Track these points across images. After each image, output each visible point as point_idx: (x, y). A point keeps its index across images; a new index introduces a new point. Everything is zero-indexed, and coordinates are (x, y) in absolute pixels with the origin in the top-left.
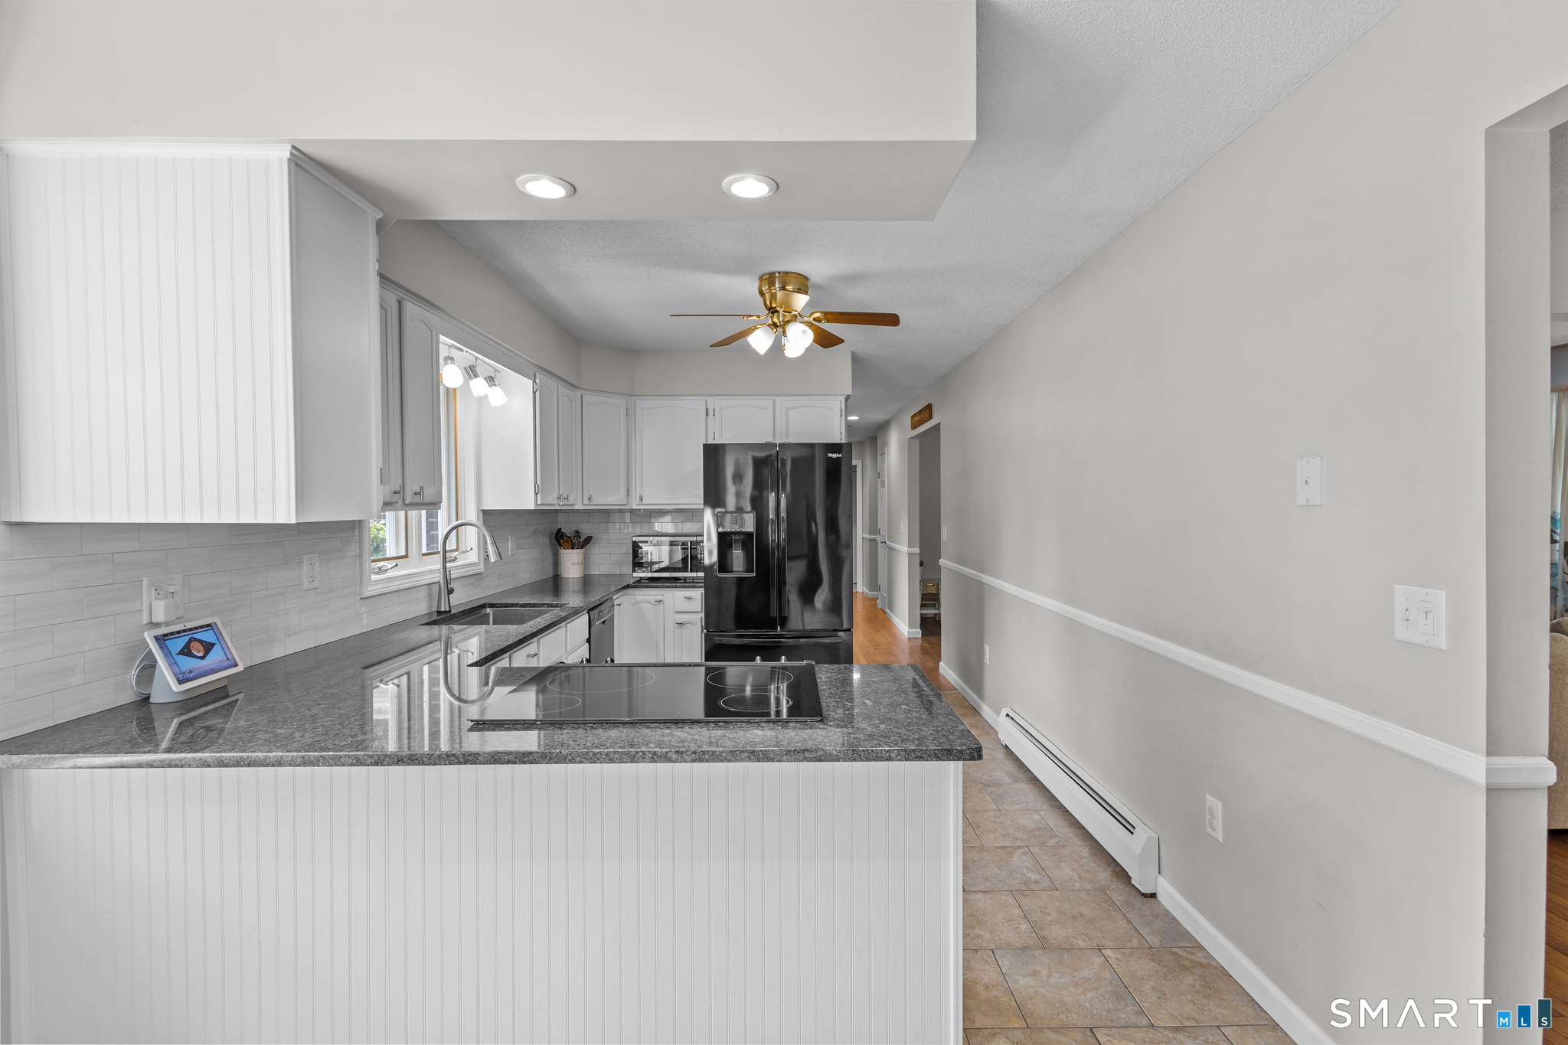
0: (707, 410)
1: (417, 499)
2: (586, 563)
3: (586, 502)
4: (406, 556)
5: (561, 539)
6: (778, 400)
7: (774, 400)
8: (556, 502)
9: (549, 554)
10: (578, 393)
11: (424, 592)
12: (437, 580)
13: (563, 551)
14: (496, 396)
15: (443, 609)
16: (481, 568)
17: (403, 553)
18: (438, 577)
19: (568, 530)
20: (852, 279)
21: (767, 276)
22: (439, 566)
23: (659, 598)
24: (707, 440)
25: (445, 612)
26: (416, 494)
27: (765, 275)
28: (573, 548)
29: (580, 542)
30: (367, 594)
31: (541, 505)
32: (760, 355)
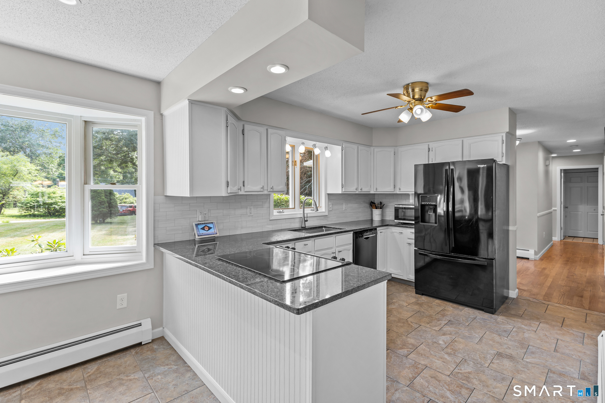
0: (429, 149)
1: (272, 190)
2: (383, 215)
3: (375, 190)
4: (294, 208)
5: (373, 205)
6: (465, 140)
7: (463, 140)
8: (355, 191)
9: (369, 210)
10: (372, 148)
11: (298, 220)
12: (302, 217)
13: (373, 210)
14: (328, 154)
16: (327, 214)
17: (293, 207)
18: (302, 216)
19: (377, 201)
20: (450, 75)
21: (406, 86)
22: (302, 212)
23: (401, 231)
24: (429, 162)
25: (303, 227)
26: (272, 188)
27: (405, 86)
28: (376, 208)
29: (381, 206)
30: (271, 219)
31: (344, 192)
32: (407, 123)
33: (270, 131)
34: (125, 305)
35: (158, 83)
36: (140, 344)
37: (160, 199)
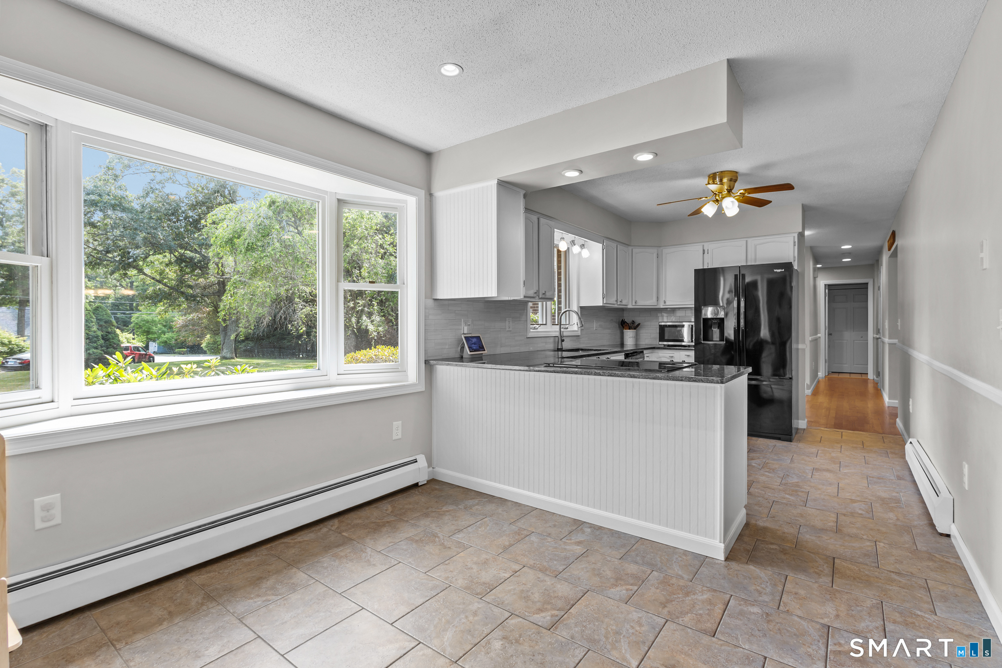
0: (704, 251)
1: (543, 296)
2: (637, 338)
3: (634, 304)
4: (546, 324)
5: (624, 325)
6: (749, 240)
7: (747, 241)
8: (615, 303)
9: (618, 332)
10: (630, 248)
11: (552, 340)
12: (557, 335)
13: (625, 331)
14: (585, 253)
15: (559, 348)
16: (579, 333)
17: (545, 323)
18: (557, 334)
19: (628, 320)
20: (767, 166)
21: (712, 175)
22: (558, 330)
23: (672, 355)
24: (703, 266)
26: (543, 294)
27: (711, 174)
28: (629, 329)
29: (634, 326)
30: (529, 336)
31: (605, 303)
32: (710, 217)
33: (542, 220)
34: (400, 436)
35: (428, 155)
36: (416, 485)
37: (430, 302)
